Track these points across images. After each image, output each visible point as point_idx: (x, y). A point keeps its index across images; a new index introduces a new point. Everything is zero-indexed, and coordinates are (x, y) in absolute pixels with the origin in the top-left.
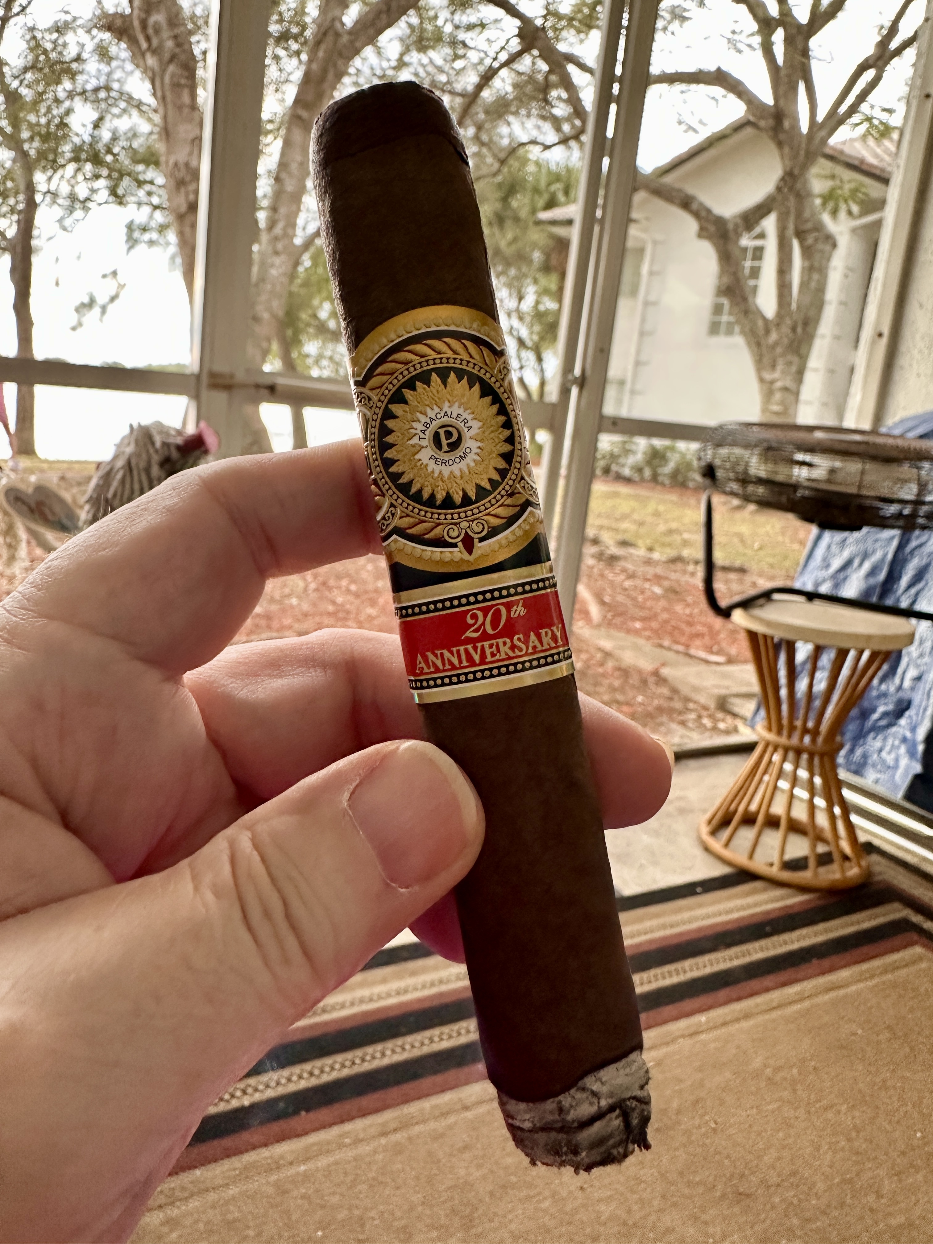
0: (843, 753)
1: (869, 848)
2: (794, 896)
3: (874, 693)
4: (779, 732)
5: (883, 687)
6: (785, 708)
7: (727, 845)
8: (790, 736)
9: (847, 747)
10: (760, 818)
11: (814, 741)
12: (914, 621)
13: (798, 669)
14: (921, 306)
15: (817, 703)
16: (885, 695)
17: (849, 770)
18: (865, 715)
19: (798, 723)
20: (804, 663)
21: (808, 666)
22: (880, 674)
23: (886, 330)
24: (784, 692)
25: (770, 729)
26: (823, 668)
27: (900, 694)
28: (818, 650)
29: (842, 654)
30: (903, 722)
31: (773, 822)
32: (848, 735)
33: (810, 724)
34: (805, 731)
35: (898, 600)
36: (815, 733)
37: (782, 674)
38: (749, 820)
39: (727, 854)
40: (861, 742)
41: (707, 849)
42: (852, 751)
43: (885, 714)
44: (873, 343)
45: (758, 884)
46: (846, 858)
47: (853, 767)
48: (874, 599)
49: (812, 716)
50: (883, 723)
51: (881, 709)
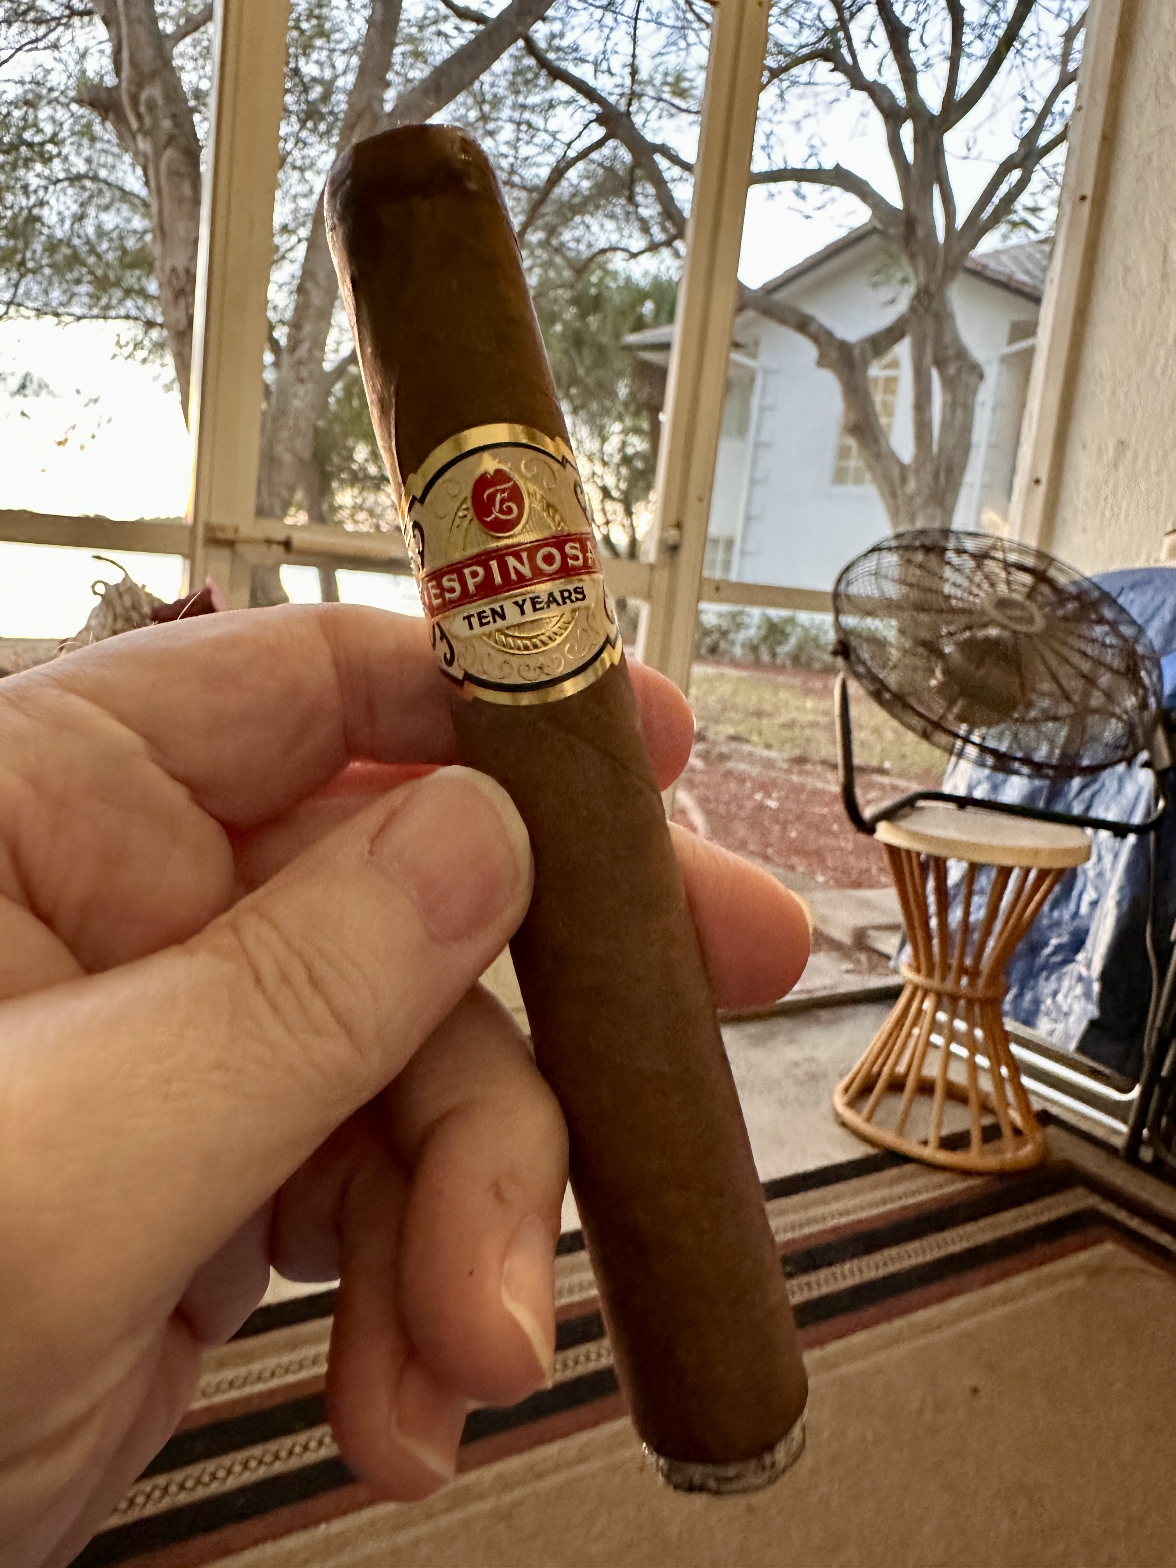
0: (1009, 997)
1: (1046, 1118)
2: (953, 1182)
3: (1045, 922)
4: (930, 974)
5: (1056, 914)
6: (935, 942)
7: (869, 1119)
8: (943, 979)
9: (1013, 991)
10: (910, 1084)
11: (972, 984)
12: (1089, 831)
13: (952, 892)
14: (1084, 447)
15: (976, 936)
16: (1058, 924)
17: (1016, 1018)
18: (1035, 949)
19: (954, 962)
20: (957, 886)
21: (964, 890)
22: (1051, 897)
23: (1044, 476)
24: (934, 923)
25: (918, 970)
26: (982, 892)
27: (1077, 922)
28: (974, 869)
29: (1005, 872)
30: (1080, 957)
31: (926, 1088)
32: (1015, 976)
33: (968, 962)
34: (963, 970)
35: (1069, 806)
36: (974, 974)
37: (931, 899)
38: (896, 1086)
39: (868, 1129)
40: (1032, 983)
41: (844, 1124)
42: (1020, 996)
43: (1060, 948)
44: (1029, 493)
45: (908, 1168)
46: (1017, 1132)
47: (1023, 1015)
48: (1041, 804)
49: (970, 950)
50: (1058, 958)
51: (1054, 942)
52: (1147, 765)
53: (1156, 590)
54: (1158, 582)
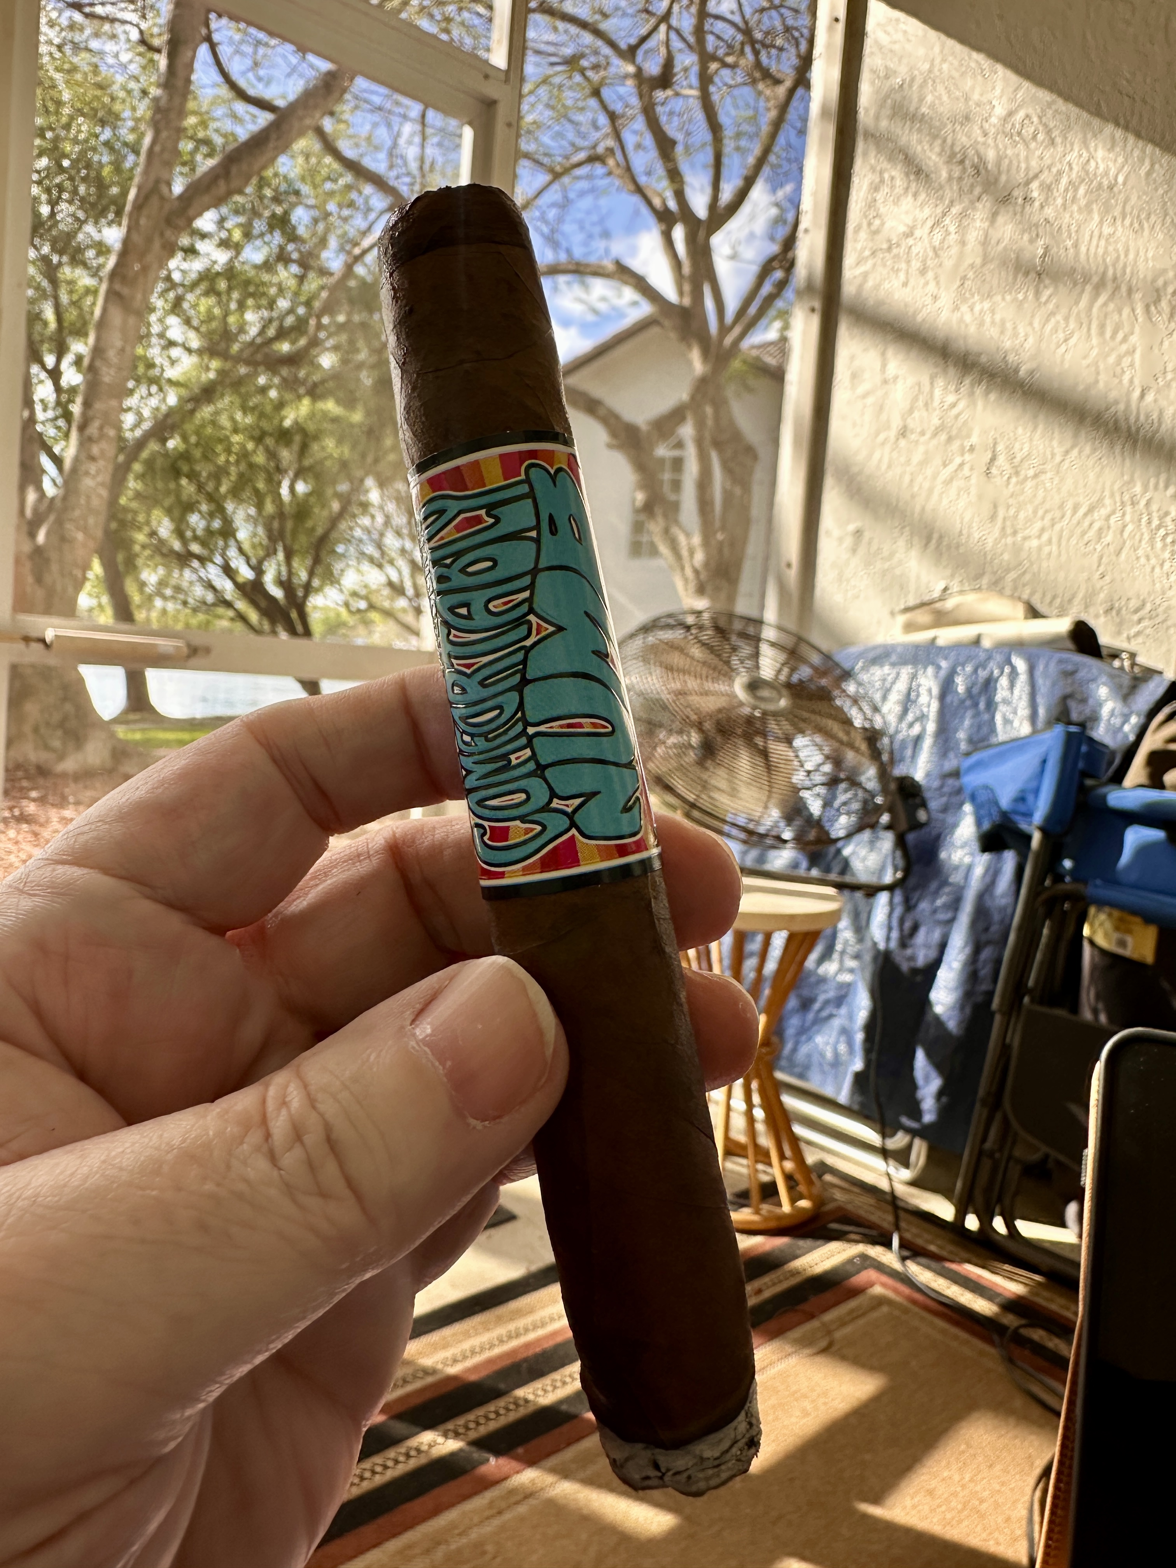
1: (823, 1168)
3: (813, 979)
5: (821, 970)
16: (823, 980)
17: (792, 1074)
22: (813, 957)
23: (794, 560)
26: (751, 954)
30: (843, 1011)
40: (804, 1038)
43: (827, 1002)
47: (797, 1070)
50: (824, 1014)
51: (822, 998)
52: (889, 827)
53: (893, 665)
54: (894, 658)
